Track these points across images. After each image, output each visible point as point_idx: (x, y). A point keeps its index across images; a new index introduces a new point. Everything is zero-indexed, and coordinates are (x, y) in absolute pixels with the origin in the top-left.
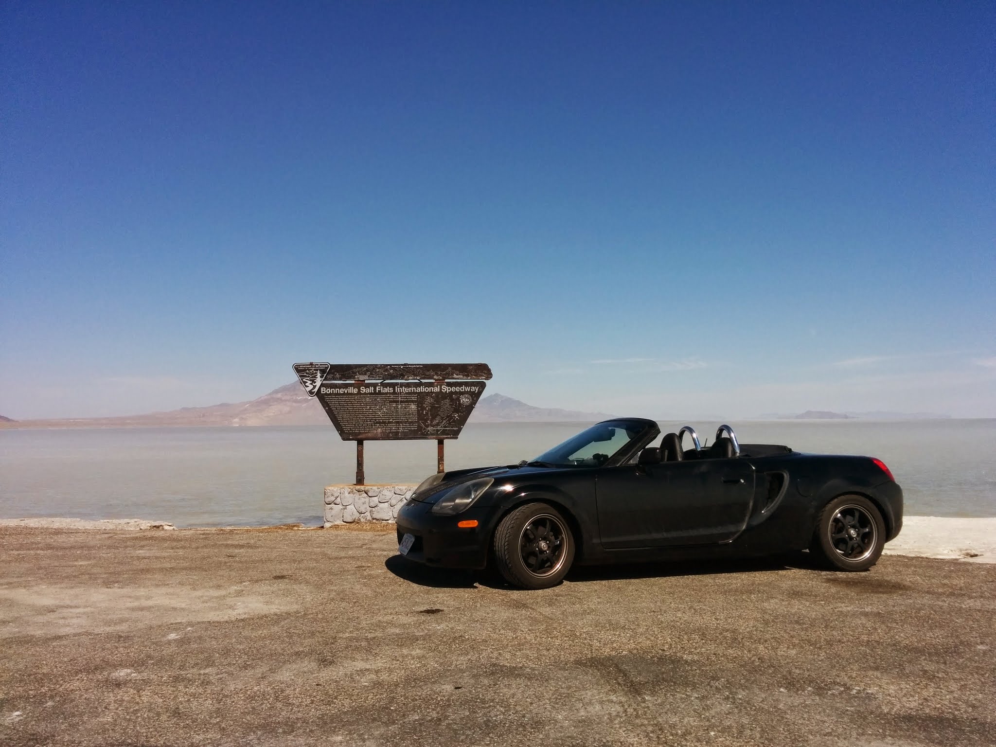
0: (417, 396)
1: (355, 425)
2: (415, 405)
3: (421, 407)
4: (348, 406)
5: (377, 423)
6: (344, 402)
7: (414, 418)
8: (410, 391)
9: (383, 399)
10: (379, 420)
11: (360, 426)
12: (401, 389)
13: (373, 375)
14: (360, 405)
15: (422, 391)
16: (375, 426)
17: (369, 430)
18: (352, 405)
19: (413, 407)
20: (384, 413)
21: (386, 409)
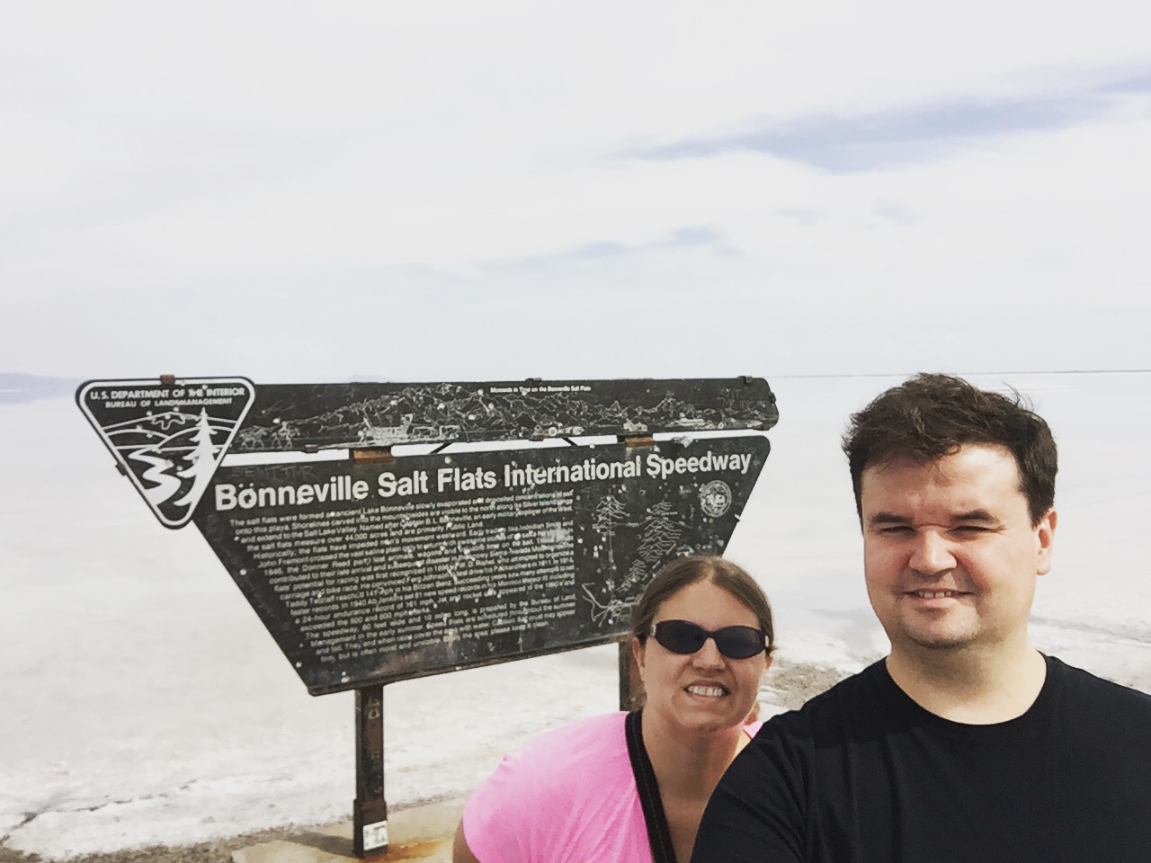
0: (573, 497)
1: (359, 626)
2: (566, 528)
3: (582, 535)
4: (330, 553)
5: (444, 608)
6: (314, 538)
7: (565, 576)
8: (550, 481)
9: (461, 515)
10: (448, 596)
11: (378, 631)
12: (521, 472)
13: (424, 423)
14: (380, 547)
15: (588, 478)
16: (434, 621)
17: (414, 641)
18: (348, 551)
19: (560, 534)
20: (467, 569)
21: (472, 553)
